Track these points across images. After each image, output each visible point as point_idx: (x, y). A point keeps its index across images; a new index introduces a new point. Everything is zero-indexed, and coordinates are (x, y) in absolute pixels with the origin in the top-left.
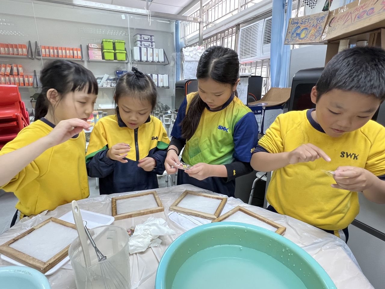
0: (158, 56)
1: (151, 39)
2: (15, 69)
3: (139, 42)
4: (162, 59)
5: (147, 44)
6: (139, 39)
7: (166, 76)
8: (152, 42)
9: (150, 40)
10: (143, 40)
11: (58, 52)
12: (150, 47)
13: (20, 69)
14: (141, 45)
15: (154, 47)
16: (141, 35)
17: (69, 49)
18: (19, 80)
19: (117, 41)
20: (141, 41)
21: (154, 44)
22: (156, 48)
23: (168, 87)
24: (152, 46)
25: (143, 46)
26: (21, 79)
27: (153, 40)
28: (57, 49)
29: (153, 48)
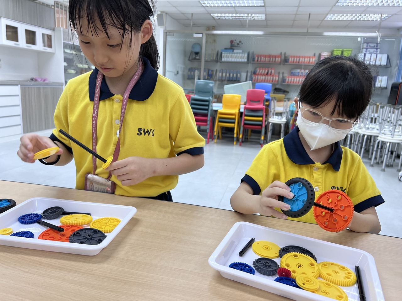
0: (380, 60)
1: (377, 46)
2: (270, 71)
3: (364, 50)
4: (384, 62)
5: (372, 50)
6: (365, 46)
7: (385, 78)
8: (377, 49)
9: (375, 47)
10: (369, 47)
11: (299, 60)
12: (375, 52)
13: (273, 71)
14: (366, 51)
15: (378, 52)
16: (368, 43)
17: (307, 57)
18: (270, 79)
19: (345, 50)
20: (367, 49)
21: (379, 50)
22: (380, 53)
23: (386, 88)
24: (377, 52)
25: (368, 52)
26: (272, 78)
27: (379, 47)
28: (299, 57)
29: (377, 54)
